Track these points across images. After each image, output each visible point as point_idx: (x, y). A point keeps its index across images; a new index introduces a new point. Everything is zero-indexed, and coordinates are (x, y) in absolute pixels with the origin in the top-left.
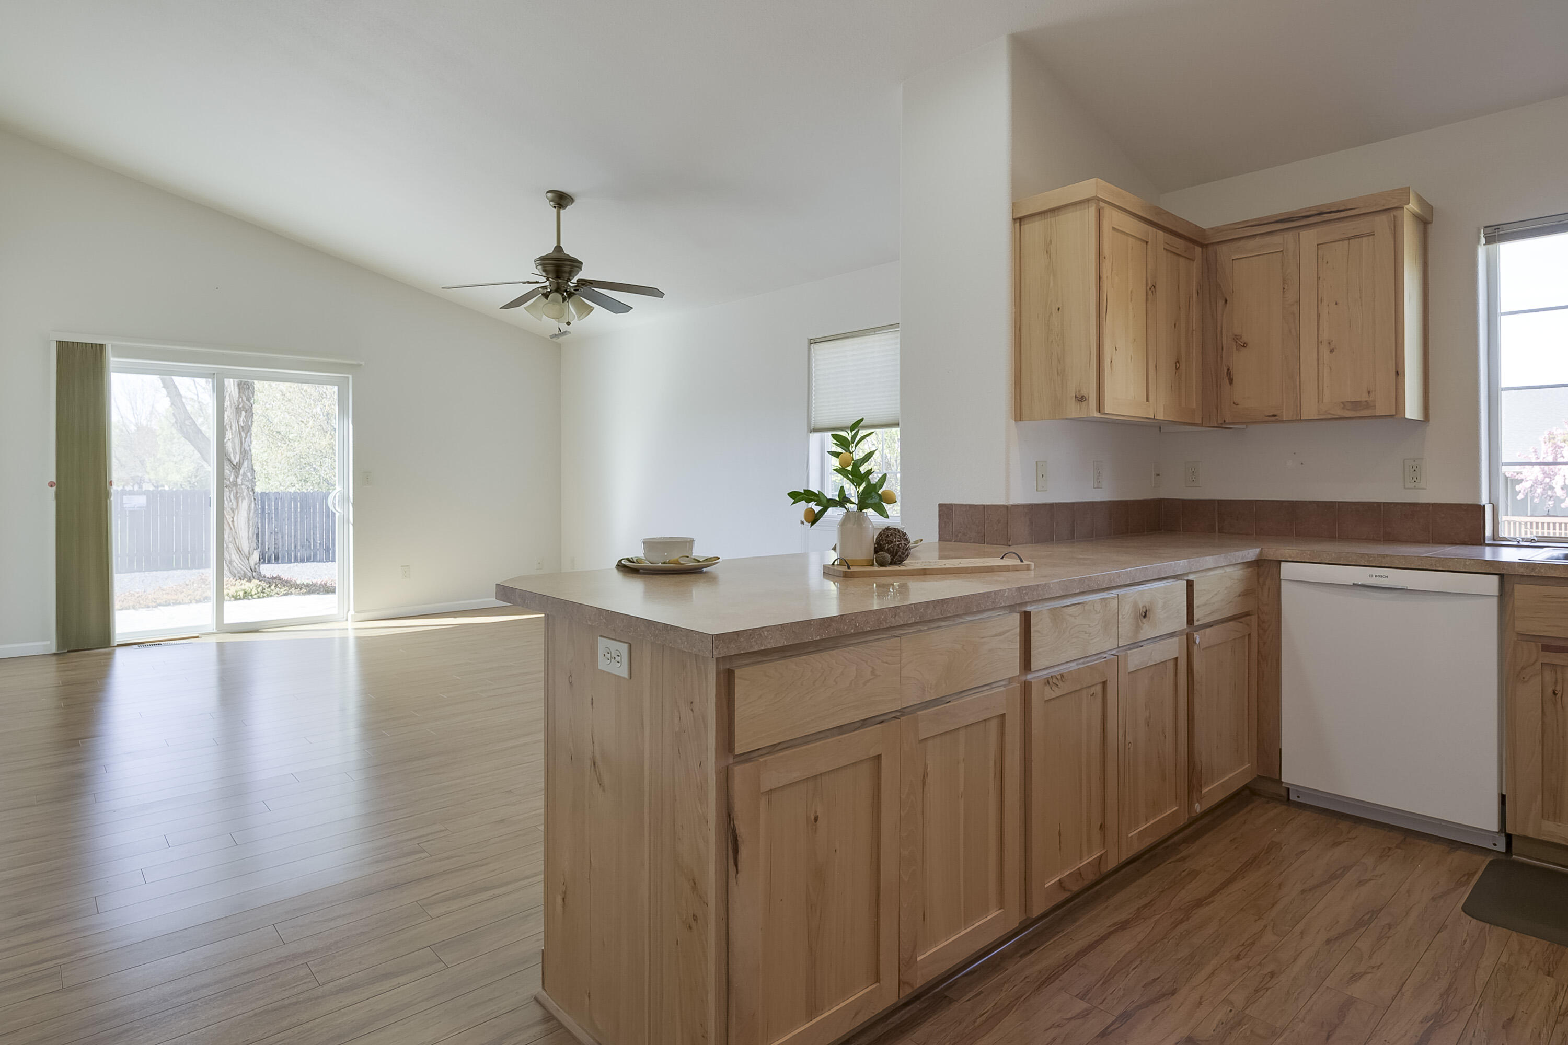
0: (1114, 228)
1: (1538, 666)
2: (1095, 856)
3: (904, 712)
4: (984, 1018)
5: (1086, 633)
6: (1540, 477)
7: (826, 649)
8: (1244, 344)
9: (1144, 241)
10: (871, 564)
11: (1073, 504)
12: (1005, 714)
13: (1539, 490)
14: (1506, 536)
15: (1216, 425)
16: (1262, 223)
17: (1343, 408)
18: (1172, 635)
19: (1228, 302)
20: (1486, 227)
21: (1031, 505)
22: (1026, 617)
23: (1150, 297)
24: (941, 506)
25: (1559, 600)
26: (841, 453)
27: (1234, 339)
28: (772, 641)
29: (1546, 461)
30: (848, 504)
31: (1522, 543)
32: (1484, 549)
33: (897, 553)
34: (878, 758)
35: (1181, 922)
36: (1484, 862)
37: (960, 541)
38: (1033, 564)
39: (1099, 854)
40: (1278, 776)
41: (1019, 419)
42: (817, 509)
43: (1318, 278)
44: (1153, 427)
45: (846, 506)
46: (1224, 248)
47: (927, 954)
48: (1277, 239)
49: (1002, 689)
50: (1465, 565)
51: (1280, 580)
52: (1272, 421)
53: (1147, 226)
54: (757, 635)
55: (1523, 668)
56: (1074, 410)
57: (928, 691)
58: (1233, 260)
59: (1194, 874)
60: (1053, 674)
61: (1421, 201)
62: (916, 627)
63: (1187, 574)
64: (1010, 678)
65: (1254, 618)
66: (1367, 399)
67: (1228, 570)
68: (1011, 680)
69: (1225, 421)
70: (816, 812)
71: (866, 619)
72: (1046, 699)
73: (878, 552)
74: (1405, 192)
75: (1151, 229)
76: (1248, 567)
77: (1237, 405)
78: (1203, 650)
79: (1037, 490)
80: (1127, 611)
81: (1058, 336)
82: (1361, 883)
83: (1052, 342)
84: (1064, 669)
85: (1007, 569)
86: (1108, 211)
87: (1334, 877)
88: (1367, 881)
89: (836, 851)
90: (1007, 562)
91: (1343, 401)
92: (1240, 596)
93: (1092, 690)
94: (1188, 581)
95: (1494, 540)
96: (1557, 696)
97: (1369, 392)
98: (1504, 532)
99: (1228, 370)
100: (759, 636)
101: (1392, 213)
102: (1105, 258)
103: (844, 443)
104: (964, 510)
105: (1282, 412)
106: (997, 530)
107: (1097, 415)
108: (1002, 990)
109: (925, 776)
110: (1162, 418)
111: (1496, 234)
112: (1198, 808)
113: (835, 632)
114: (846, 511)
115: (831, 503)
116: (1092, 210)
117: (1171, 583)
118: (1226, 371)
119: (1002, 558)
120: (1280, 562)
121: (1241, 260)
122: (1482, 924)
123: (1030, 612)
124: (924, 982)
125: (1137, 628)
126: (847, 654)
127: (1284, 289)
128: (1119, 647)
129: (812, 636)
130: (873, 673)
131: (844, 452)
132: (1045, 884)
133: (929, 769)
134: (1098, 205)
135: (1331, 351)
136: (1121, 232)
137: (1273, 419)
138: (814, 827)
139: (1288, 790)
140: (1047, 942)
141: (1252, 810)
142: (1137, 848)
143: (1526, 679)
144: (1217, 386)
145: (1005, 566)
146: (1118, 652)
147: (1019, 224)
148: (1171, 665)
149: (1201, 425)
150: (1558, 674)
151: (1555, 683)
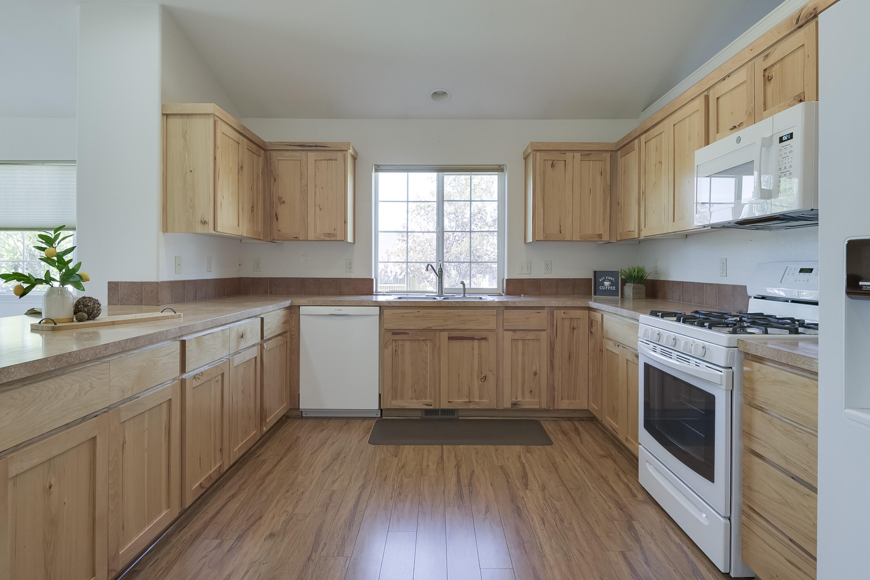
0: (223, 133)
1: (391, 341)
2: (218, 466)
3: (110, 408)
4: (161, 571)
5: (214, 349)
6: (384, 267)
7: (57, 376)
8: (284, 202)
9: (237, 142)
10: (71, 321)
11: (196, 280)
12: (171, 399)
13: (383, 273)
14: (379, 291)
15: (270, 241)
16: (292, 144)
17: (325, 236)
18: (254, 345)
19: (276, 180)
20: (375, 165)
21: (172, 281)
22: (183, 344)
23: (240, 172)
24: (109, 283)
26: (46, 248)
27: (279, 199)
28: (18, 374)
29: (385, 261)
30: (52, 281)
31: (385, 294)
32: (373, 297)
33: (92, 313)
34: (94, 439)
35: (261, 485)
36: (373, 422)
37: (124, 304)
38: (182, 314)
39: (219, 465)
40: (298, 406)
41: (165, 231)
42: (25, 286)
43: (315, 175)
44: (240, 239)
45: (50, 283)
46: (274, 154)
47: (125, 549)
48: (298, 154)
49: (170, 385)
50: (369, 303)
51: (300, 315)
52: (295, 240)
53: (239, 135)
54: (6, 372)
55: (387, 342)
56: (200, 229)
57: (126, 392)
58: (279, 160)
59: (264, 462)
60: (197, 373)
61: (354, 149)
62: (117, 356)
63: (260, 314)
64: (173, 379)
65: (288, 334)
66: (334, 232)
67: (278, 311)
68: (174, 379)
69: (274, 239)
70: (50, 482)
71: (87, 354)
72: (194, 387)
73: (77, 313)
74: (349, 144)
75: (241, 137)
76: (286, 310)
77: (280, 231)
78: (268, 351)
79: (176, 273)
80: (234, 335)
81: (190, 186)
82: (333, 443)
83: (187, 189)
84: (202, 369)
85: (167, 318)
86: (220, 123)
87: (323, 444)
88: (335, 442)
89: (64, 503)
90: (165, 314)
91: (325, 232)
92: (283, 323)
93: (217, 379)
94: (261, 318)
95: (376, 293)
96: (396, 352)
97: (335, 230)
98: (379, 290)
99: (276, 213)
100: (7, 372)
101: (344, 152)
102: (218, 148)
103: (50, 241)
104: (127, 285)
105: (300, 236)
106: (150, 297)
107: (214, 232)
108: (170, 553)
109: (124, 443)
110: (245, 236)
111: (378, 169)
112: (265, 429)
113: (65, 363)
114: (50, 287)
115: (39, 281)
116: (211, 120)
117: (254, 320)
118: (275, 214)
119: (162, 312)
120: (299, 306)
121: (282, 161)
122: (375, 446)
123: (185, 340)
124: (124, 565)
125: (239, 343)
126: (73, 377)
127: (301, 178)
128: (230, 354)
129: (48, 368)
130: (91, 387)
131: (48, 247)
132: (192, 488)
133: (126, 439)
134: (214, 118)
135: (320, 210)
136: (226, 135)
137: (296, 239)
138: (49, 492)
139: (302, 412)
140: (193, 519)
141: (287, 425)
142: (238, 456)
143: (387, 347)
144: (271, 221)
145: (166, 316)
146: (228, 357)
147: (166, 117)
148: (253, 360)
149: (263, 240)
150: (397, 343)
151: (396, 347)
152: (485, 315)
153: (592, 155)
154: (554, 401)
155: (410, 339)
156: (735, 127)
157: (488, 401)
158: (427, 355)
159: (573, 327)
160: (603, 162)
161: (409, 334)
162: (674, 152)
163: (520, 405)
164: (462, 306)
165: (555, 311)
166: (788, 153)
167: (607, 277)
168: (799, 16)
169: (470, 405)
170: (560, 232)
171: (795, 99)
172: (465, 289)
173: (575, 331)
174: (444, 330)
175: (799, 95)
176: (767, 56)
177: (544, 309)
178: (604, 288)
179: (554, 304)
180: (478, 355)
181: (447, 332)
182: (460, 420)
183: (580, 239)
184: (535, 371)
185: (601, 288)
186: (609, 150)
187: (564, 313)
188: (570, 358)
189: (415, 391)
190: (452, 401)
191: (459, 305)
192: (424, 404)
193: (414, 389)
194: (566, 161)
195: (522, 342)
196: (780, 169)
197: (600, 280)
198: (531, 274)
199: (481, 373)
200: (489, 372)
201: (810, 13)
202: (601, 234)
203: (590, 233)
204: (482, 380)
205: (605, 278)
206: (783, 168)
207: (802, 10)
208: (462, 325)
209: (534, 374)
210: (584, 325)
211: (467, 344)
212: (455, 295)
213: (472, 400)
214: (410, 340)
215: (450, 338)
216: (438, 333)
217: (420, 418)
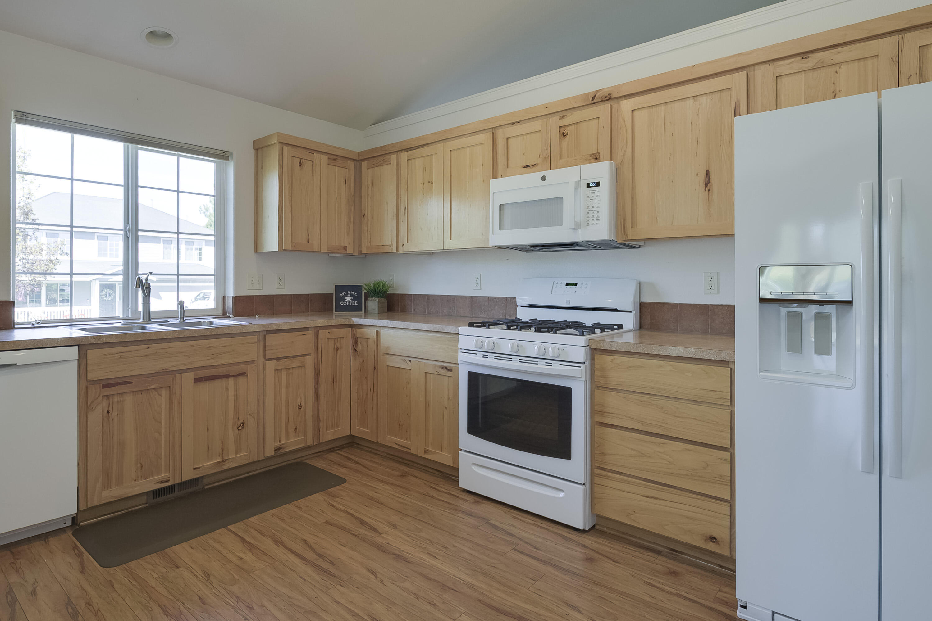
1: (101, 398)
20: (17, 111)
25: (112, 356)
32: (14, 331)
50: (58, 342)
55: (92, 402)
88: (34, 590)
96: (110, 414)
122: (119, 567)
143: (93, 409)
150: (111, 400)
151: (109, 406)
152: (243, 344)
153: (338, 161)
154: (319, 434)
155: (134, 390)
156: (528, 166)
157: (247, 453)
158: (162, 409)
159: (337, 347)
160: (347, 169)
161: (132, 383)
162: (451, 175)
163: (284, 448)
164: (213, 334)
165: (320, 332)
166: (595, 196)
167: (348, 292)
168: (595, 95)
169: (223, 465)
170: (308, 242)
171: (591, 156)
172: (184, 311)
173: (338, 352)
174: (185, 371)
175: (595, 154)
176: (563, 116)
177: (308, 331)
178: (345, 303)
179: (319, 324)
180: (234, 396)
181: (193, 373)
182: (207, 489)
183: (328, 250)
184: (300, 405)
185: (342, 303)
186: (352, 158)
187: (329, 333)
188: (334, 382)
189: (142, 466)
190: (200, 466)
191: (210, 334)
192: (158, 482)
193: (141, 464)
194: (314, 162)
195: (286, 371)
196: (588, 207)
197: (341, 295)
198: (262, 289)
199: (238, 419)
200: (248, 415)
201: (605, 96)
202: (346, 246)
203: (336, 244)
204: (239, 428)
205: (347, 293)
206: (591, 207)
207: (598, 91)
208: (213, 361)
209: (299, 408)
210: (346, 344)
211: (219, 384)
212: (168, 320)
213: (226, 458)
214: (133, 392)
215: (197, 380)
216: (178, 376)
217: (146, 505)
